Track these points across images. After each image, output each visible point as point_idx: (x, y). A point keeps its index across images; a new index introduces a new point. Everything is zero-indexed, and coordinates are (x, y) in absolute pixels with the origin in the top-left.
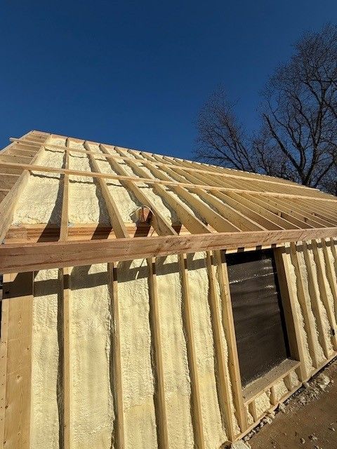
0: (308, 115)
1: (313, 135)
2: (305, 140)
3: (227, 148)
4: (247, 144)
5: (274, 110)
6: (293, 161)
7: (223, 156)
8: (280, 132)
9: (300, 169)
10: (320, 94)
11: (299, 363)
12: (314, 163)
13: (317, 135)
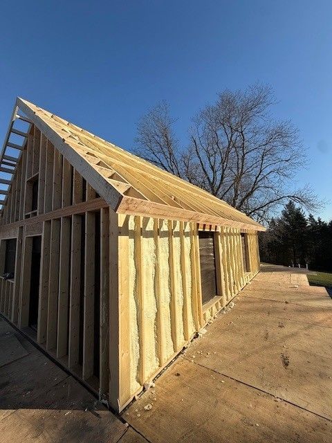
0: (221, 148)
1: (223, 162)
2: (217, 165)
3: (162, 155)
4: (177, 156)
5: (200, 136)
6: (208, 178)
7: (158, 161)
8: (202, 154)
9: (212, 184)
10: (230, 136)
11: (222, 297)
12: (221, 183)
13: (225, 163)
